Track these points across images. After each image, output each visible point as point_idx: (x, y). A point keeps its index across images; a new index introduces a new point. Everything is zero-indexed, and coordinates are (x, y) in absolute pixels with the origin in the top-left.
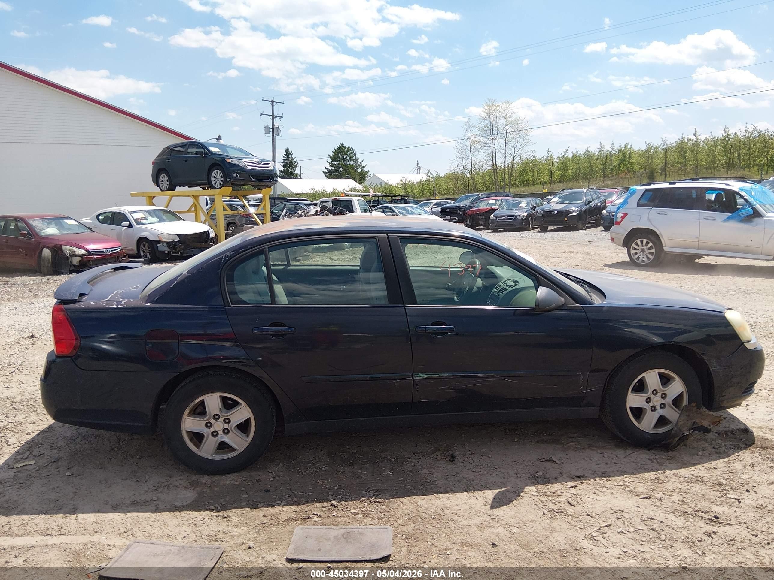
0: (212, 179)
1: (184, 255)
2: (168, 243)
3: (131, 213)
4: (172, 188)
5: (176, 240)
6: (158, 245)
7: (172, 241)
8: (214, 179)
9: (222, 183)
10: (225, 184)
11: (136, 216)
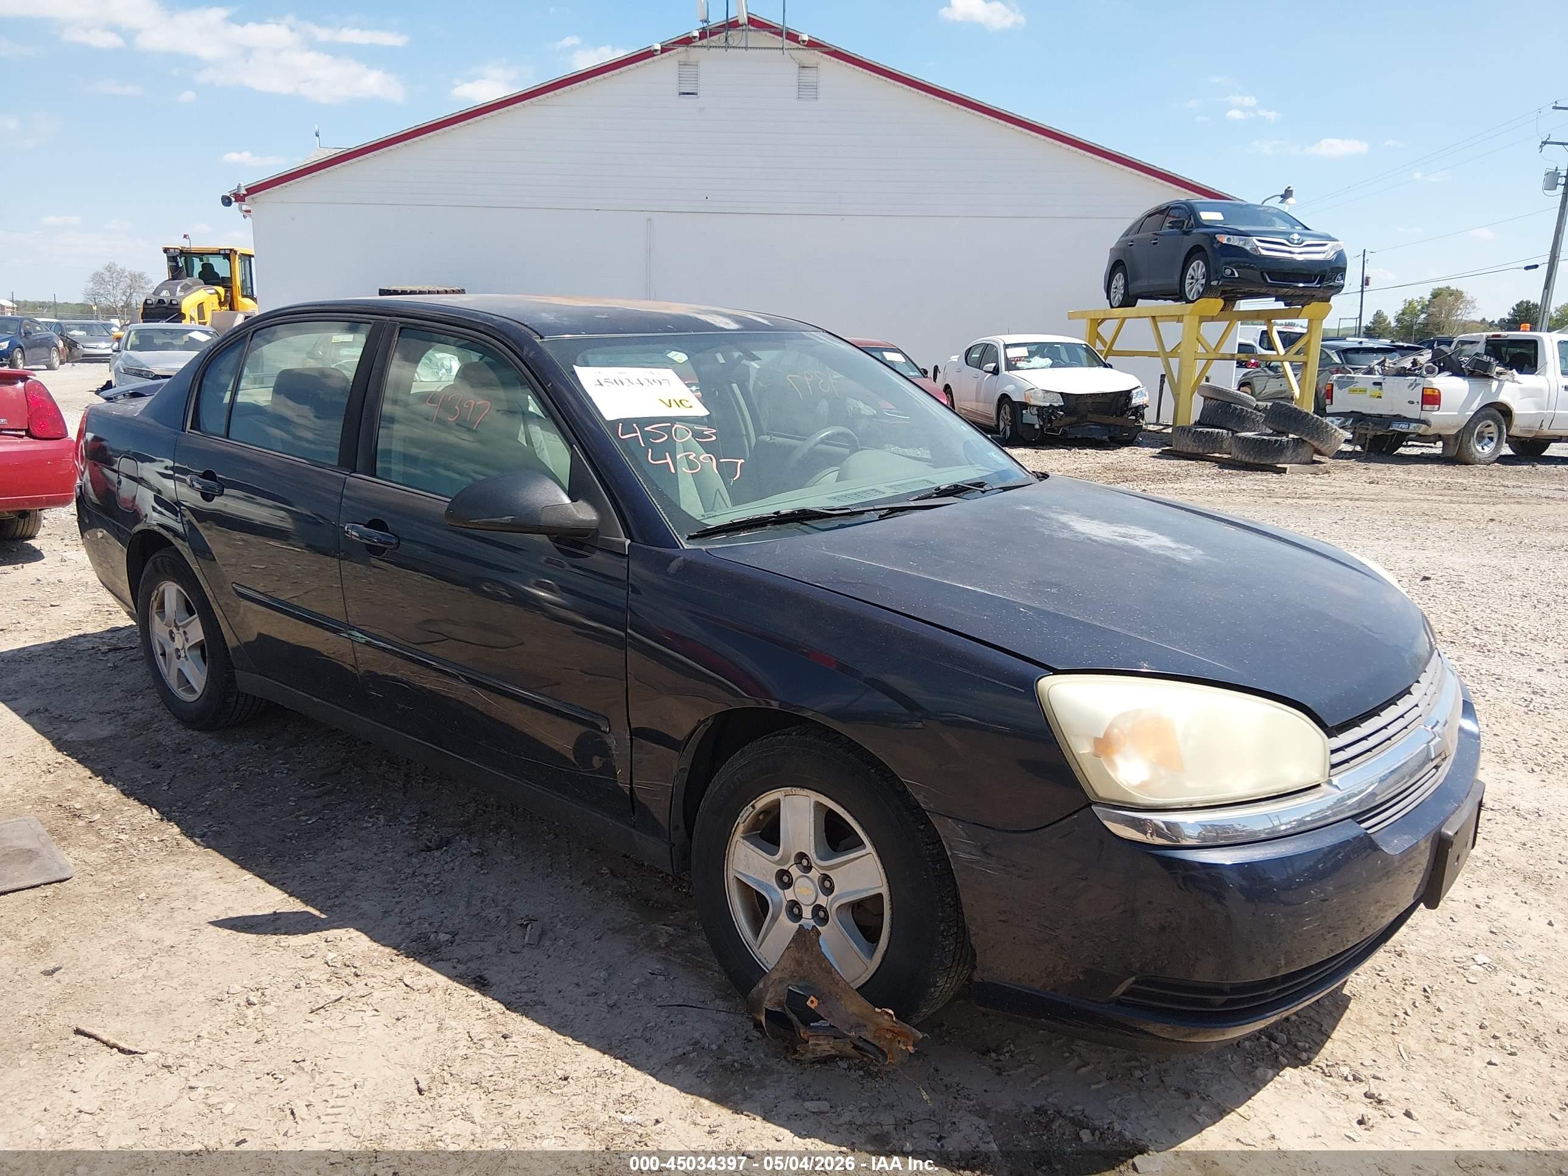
0: (1188, 281)
1: (1069, 437)
2: (1040, 408)
3: (1006, 346)
4: (1128, 301)
5: (1056, 405)
6: (1024, 412)
7: (1048, 404)
8: (1191, 281)
9: (1201, 290)
10: (1207, 291)
11: (1012, 353)
